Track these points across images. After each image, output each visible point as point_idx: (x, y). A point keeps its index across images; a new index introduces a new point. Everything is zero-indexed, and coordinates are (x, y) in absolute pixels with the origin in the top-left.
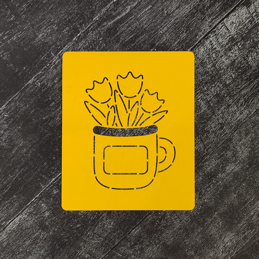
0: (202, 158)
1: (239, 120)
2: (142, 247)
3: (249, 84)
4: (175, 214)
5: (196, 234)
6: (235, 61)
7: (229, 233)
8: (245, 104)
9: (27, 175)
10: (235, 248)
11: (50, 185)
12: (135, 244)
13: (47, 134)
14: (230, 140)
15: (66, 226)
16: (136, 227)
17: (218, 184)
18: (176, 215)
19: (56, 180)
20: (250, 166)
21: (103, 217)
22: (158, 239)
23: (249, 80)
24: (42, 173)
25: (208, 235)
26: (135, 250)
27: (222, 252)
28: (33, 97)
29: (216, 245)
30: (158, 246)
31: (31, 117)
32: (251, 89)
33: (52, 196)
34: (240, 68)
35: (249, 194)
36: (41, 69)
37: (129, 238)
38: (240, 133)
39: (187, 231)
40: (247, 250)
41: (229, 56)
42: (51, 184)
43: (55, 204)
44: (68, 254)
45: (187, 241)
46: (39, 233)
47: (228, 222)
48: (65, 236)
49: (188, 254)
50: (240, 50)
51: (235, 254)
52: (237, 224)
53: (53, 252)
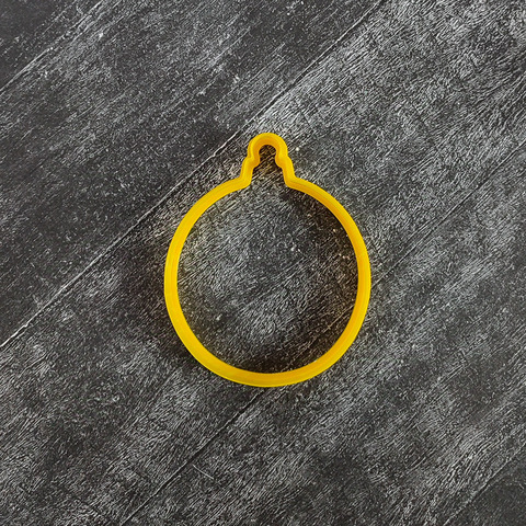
0: (406, 245)
1: (490, 160)
2: (261, 458)
3: (512, 80)
4: (342, 379)
5: (391, 429)
6: (478, 28)
7: (471, 429)
8: (503, 124)
9: (6, 276)
10: (487, 467)
11: (56, 301)
12: (246, 450)
13: (56, 182)
14: (471, 204)
15: (85, 401)
16: (248, 406)
17: (443, 308)
18: (345, 381)
19: (68, 289)
20: (517, 266)
21: (172, 381)
22: (300, 439)
23: (512, 71)
24: (39, 271)
25: (420, 434)
26: (245, 463)
27: (456, 478)
28: (30, 102)
29: (439, 459)
30: (300, 455)
31: (24, 144)
32: (516, 91)
33: (58, 326)
34: (489, 43)
35: (517, 334)
36: (53, 41)
37: (231, 434)
38: (493, 188)
39: (371, 421)
40: (516, 474)
41: (466, 17)
42: (59, 298)
43: (64, 347)
44: (85, 469)
45: (370, 446)
46: (21, 416)
47: (468, 402)
48: (83, 423)
49: (372, 478)
50: (490, 4)
51: (488, 483)
52: (489, 408)
53: (51, 464)
